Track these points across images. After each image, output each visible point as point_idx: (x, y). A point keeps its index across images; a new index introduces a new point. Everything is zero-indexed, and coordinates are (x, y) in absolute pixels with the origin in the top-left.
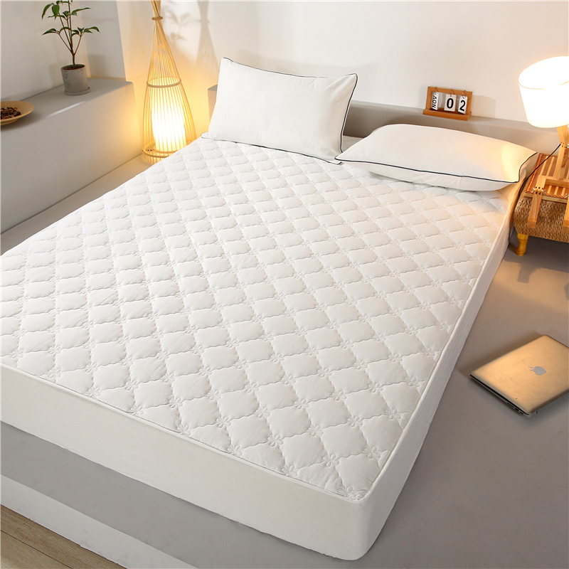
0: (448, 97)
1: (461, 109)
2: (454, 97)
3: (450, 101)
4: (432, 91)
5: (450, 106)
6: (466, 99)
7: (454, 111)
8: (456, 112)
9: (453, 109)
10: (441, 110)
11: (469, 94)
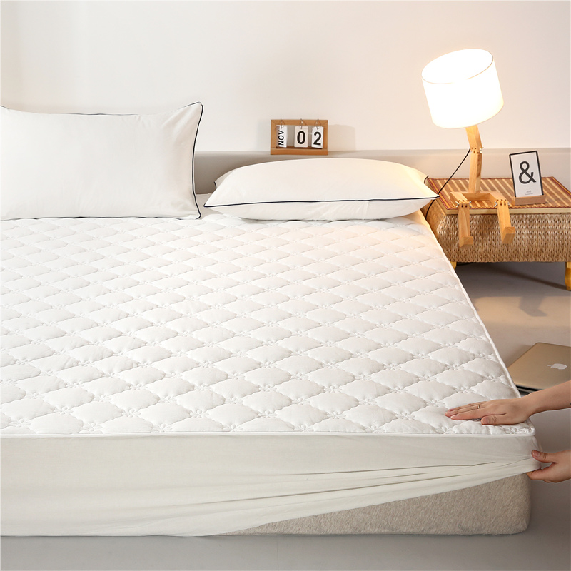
0: (298, 129)
1: (315, 143)
2: (305, 129)
3: (301, 134)
4: (276, 124)
5: (301, 141)
6: (321, 130)
7: (307, 146)
8: (310, 148)
9: (305, 145)
10: (290, 147)
11: (324, 123)
